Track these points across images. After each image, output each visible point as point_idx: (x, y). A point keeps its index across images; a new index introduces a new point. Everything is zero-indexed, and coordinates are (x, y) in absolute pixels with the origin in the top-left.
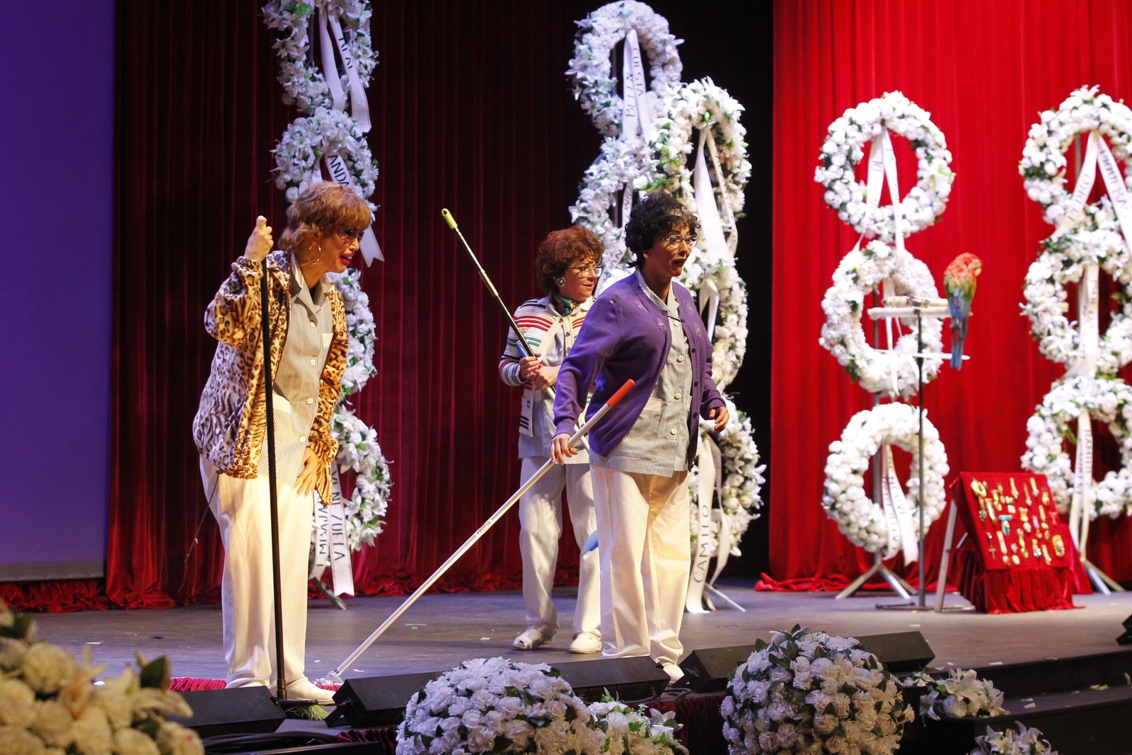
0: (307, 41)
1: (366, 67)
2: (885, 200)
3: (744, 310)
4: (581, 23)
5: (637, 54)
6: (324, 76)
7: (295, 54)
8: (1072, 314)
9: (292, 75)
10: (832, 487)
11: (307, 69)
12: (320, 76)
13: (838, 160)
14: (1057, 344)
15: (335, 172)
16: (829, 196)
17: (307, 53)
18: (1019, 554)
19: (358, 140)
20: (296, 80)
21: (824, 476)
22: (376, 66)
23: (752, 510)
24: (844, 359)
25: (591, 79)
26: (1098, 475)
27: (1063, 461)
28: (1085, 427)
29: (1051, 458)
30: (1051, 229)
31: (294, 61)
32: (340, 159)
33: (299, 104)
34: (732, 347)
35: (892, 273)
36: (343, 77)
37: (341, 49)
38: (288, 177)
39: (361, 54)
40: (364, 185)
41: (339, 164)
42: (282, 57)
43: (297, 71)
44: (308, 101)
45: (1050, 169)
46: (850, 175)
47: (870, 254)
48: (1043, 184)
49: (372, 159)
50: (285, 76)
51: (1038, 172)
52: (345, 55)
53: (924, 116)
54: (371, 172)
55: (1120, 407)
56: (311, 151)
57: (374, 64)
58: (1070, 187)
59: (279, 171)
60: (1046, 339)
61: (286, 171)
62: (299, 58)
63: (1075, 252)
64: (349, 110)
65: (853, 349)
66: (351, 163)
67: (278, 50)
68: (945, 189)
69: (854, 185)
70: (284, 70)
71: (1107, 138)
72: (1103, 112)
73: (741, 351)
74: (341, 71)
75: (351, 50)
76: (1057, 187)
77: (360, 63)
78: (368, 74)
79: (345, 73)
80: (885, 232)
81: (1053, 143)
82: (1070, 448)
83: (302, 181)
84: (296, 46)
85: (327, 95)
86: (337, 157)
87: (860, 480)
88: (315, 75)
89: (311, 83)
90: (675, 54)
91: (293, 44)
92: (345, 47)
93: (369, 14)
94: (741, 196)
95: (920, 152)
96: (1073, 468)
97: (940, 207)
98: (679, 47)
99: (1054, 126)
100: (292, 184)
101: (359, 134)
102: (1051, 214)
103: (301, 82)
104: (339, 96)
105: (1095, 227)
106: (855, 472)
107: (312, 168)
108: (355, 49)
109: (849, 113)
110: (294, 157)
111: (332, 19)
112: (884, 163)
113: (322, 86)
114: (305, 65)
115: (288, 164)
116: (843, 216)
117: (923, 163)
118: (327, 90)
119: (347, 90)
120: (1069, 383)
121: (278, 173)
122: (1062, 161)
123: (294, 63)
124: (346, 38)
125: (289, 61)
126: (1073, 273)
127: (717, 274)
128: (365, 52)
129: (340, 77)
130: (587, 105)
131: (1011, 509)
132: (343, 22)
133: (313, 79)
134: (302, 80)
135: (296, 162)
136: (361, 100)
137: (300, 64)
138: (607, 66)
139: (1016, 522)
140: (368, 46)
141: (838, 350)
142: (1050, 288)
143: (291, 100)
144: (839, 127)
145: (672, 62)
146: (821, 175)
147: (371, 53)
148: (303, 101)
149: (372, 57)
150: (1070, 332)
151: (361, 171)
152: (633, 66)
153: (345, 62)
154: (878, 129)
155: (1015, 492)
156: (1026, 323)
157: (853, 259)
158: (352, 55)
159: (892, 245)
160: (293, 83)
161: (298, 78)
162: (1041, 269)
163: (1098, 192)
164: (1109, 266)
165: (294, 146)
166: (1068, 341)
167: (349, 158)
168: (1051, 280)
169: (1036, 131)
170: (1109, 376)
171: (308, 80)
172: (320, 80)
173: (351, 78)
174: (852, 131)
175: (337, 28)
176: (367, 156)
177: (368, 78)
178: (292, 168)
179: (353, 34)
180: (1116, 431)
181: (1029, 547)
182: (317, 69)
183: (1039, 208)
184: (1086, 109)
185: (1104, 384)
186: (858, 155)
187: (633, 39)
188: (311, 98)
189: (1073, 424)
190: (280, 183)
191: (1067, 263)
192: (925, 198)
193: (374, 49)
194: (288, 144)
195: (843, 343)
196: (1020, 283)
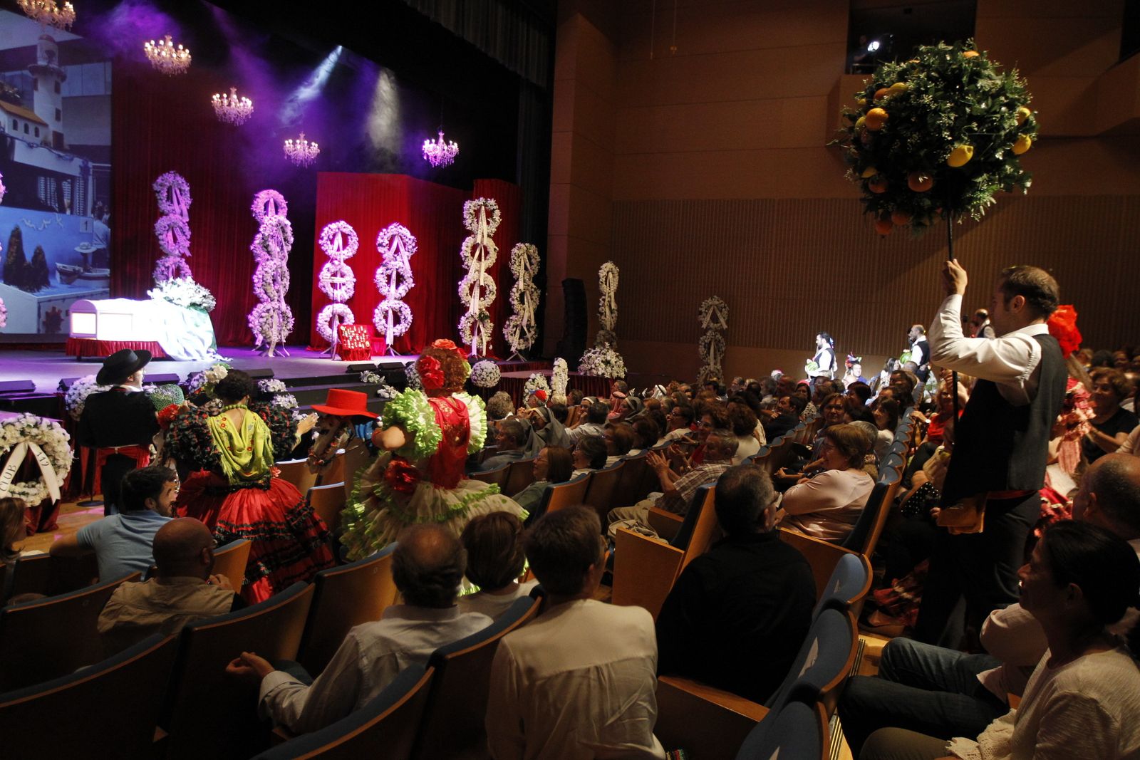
0: (167, 195)
1: (188, 204)
2: (338, 250)
3: (289, 278)
4: (256, 195)
5: (273, 205)
6: (173, 204)
7: (162, 198)
8: (389, 283)
9: (161, 204)
10: (319, 325)
12: (171, 204)
13: (326, 238)
14: (384, 291)
16: (323, 248)
17: (167, 198)
18: (354, 346)
19: (184, 223)
21: (317, 322)
22: (192, 204)
23: (290, 330)
24: (325, 291)
25: (257, 211)
26: (395, 325)
27: (384, 321)
28: (390, 313)
29: (380, 320)
30: (384, 260)
32: (178, 228)
33: (163, 212)
34: (285, 287)
35: (340, 269)
36: (180, 206)
40: (186, 236)
41: (178, 230)
42: (158, 199)
43: (163, 203)
44: (167, 211)
45: (384, 244)
46: (329, 242)
47: (333, 264)
48: (383, 248)
49: (189, 229)
50: (159, 204)
51: (381, 245)
52: (180, 199)
53: (350, 228)
54: (189, 233)
55: (400, 308)
56: (167, 226)
58: (389, 249)
59: (156, 230)
60: (381, 289)
61: (158, 231)
63: (390, 266)
64: (182, 215)
65: (327, 289)
66: (182, 230)
67: (156, 197)
68: (356, 247)
69: (330, 245)
71: (401, 237)
72: (400, 230)
73: (287, 288)
74: (179, 203)
75: (182, 198)
76: (386, 249)
77: (186, 202)
80: (338, 258)
81: (386, 237)
82: (386, 318)
85: (174, 210)
87: (327, 323)
88: (169, 204)
89: (168, 207)
90: (285, 206)
91: (161, 195)
92: (180, 197)
93: (189, 188)
94: (290, 247)
95: (349, 237)
96: (387, 323)
97: (354, 252)
98: (287, 204)
99: (386, 233)
100: (160, 234)
101: (185, 221)
102: (384, 256)
103: (164, 206)
104: (178, 211)
105: (396, 260)
106: (326, 321)
107: (168, 231)
108: (184, 198)
109: (330, 226)
110: (162, 227)
111: (176, 189)
112: (339, 240)
113: (172, 208)
114: (166, 202)
115: (159, 229)
116: (327, 253)
117: (350, 241)
119: (181, 209)
120: (387, 301)
122: (388, 242)
123: (162, 201)
124: (181, 194)
125: (160, 200)
126: (389, 272)
127: (281, 268)
128: (187, 199)
129: (178, 205)
130: (257, 218)
131: (354, 334)
132: (180, 190)
136: (185, 212)
137: (164, 201)
138: (263, 208)
139: (354, 337)
140: (189, 198)
141: (323, 289)
142: (382, 276)
143: (161, 211)
144: (326, 229)
145: (284, 208)
146: (320, 242)
148: (165, 211)
149: (190, 201)
150: (387, 288)
151: (185, 232)
152: (271, 208)
153: (180, 201)
154: (337, 230)
155: (355, 330)
156: (376, 284)
157: (328, 265)
159: (340, 261)
160: (162, 206)
162: (380, 270)
163: (397, 251)
164: (399, 271)
165: (162, 224)
166: (387, 290)
167: (181, 228)
168: (382, 274)
169: (381, 234)
170: (398, 300)
171: (166, 206)
172: (171, 206)
173: (182, 206)
174: (330, 231)
175: (178, 192)
176: (187, 228)
177: (189, 207)
179: (183, 193)
180: (399, 314)
181: (358, 344)
183: (381, 254)
184: (395, 229)
185: (397, 302)
186: (331, 237)
187: (272, 201)
189: (387, 312)
191: (387, 269)
192: (350, 250)
193: (191, 199)
194: (159, 223)
195: (324, 287)
196: (375, 274)
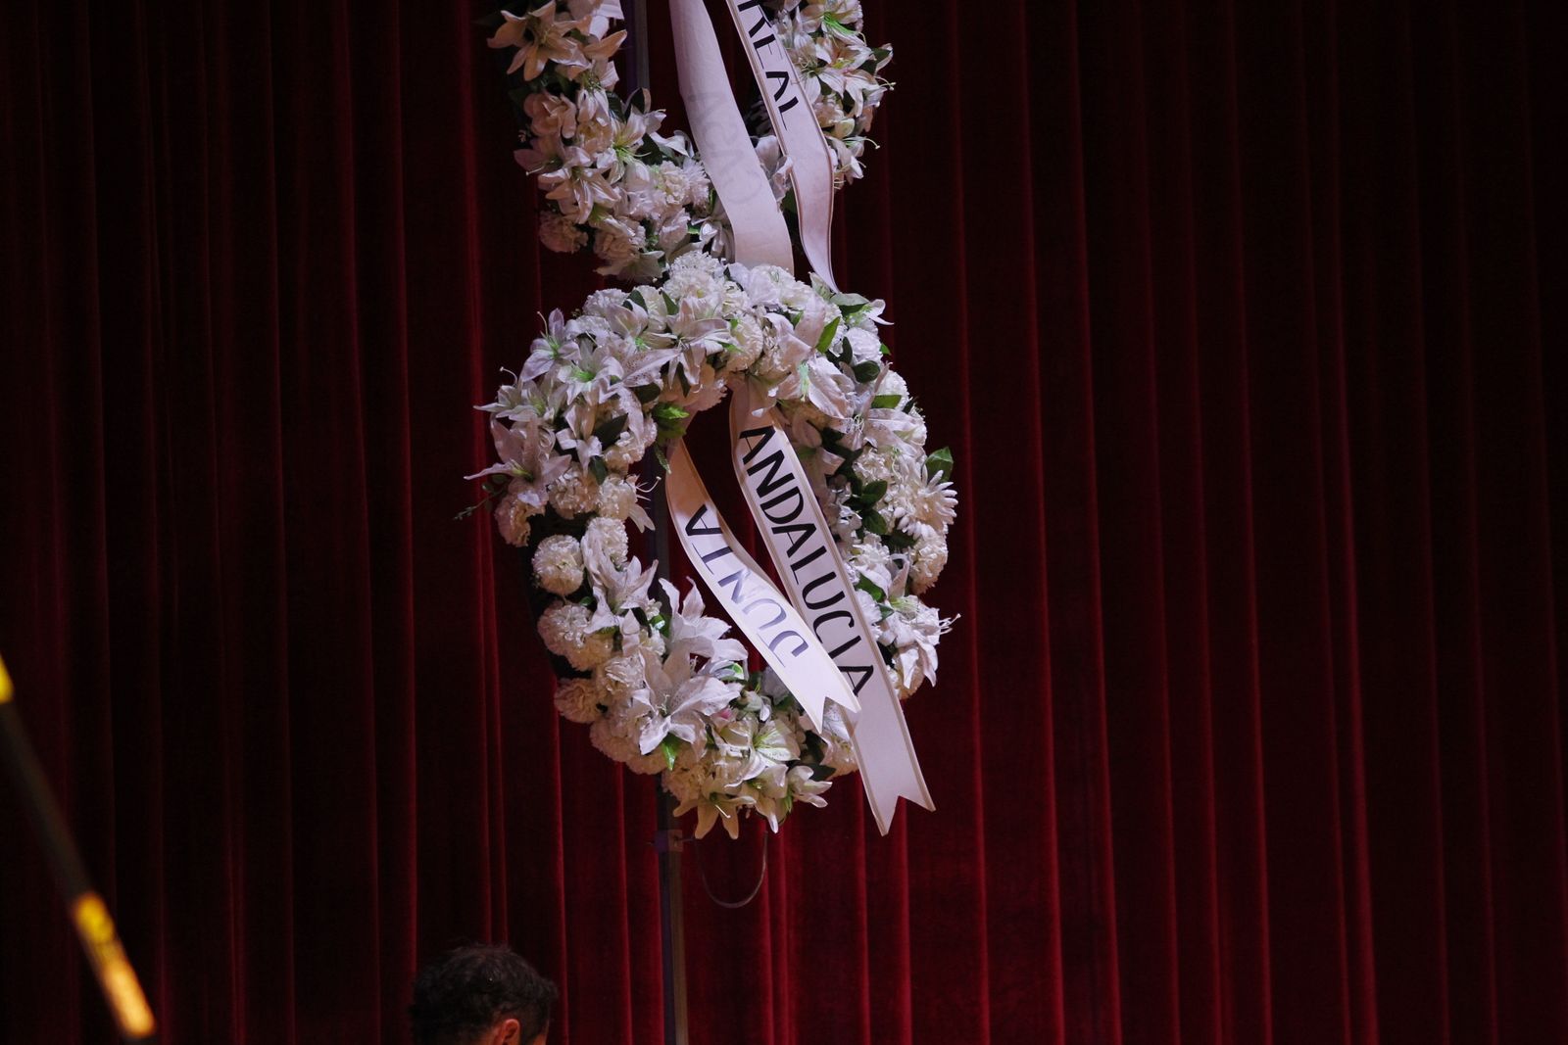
0: (619, 15)
1: (847, 104)
6: (691, 143)
7: (573, 62)
9: (568, 142)
11: (624, 117)
12: (677, 143)
15: (763, 490)
17: (621, 59)
19: (864, 373)
20: (585, 159)
22: (887, 97)
31: (572, 90)
32: (780, 441)
33: (603, 249)
36: (765, 142)
37: (747, 42)
38: (533, 500)
39: (828, 59)
40: (898, 540)
41: (778, 457)
42: (528, 76)
43: (587, 126)
44: (636, 236)
49: (929, 447)
50: (544, 146)
52: (766, 60)
54: (923, 492)
56: (628, 404)
57: (876, 90)
59: (508, 477)
61: (532, 478)
62: (590, 80)
66: (832, 461)
67: (510, 52)
70: (537, 127)
75: (788, 45)
77: (826, 89)
78: (858, 131)
79: (768, 130)
83: (595, 513)
84: (574, 34)
85: (707, 209)
86: (768, 432)
88: (657, 138)
89: (642, 170)
91: (564, 25)
92: (765, 32)
100: (555, 524)
103: (603, 167)
108: (800, 40)
110: (559, 423)
113: (686, 180)
114: (614, 104)
115: (534, 450)
118: (705, 192)
119: (783, 189)
121: (502, 486)
123: (573, 98)
125: (555, 89)
128: (841, 49)
129: (755, 143)
133: (651, 154)
134: (608, 158)
135: (568, 442)
137: (595, 100)
140: (851, 27)
143: (572, 235)
147: (864, 54)
148: (618, 239)
149: (868, 66)
151: (879, 488)
153: (770, 87)
158: (795, 61)
160: (576, 170)
161: (589, 151)
165: (558, 384)
167: (823, 439)
171: (629, 158)
172: (677, 158)
173: (790, 148)
176: (906, 435)
177: (858, 143)
178: (547, 466)
182: (661, 116)
188: (647, 223)
190: (513, 524)
193: (872, 39)
194: (538, 380)
